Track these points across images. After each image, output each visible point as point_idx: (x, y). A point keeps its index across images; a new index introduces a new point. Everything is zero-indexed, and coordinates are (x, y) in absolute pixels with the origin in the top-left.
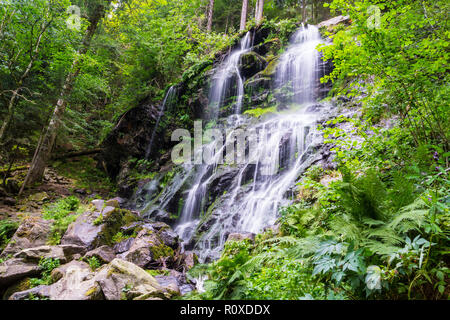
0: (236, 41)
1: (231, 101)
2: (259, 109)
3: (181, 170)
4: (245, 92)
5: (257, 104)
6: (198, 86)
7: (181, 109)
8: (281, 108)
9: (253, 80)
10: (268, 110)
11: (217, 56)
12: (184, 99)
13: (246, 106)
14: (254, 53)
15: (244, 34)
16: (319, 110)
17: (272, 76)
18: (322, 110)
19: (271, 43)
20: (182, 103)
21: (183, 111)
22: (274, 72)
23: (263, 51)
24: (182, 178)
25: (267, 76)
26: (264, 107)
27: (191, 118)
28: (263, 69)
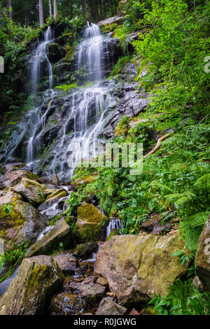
0: (40, 33)
1: (44, 80)
2: (65, 86)
3: (17, 129)
4: (54, 73)
5: (63, 81)
6: (17, 68)
7: (5, 85)
8: (80, 84)
9: (58, 65)
10: (72, 86)
11: (28, 45)
12: (7, 78)
13: (56, 83)
14: (57, 44)
15: (46, 28)
16: (107, 85)
17: (72, 62)
18: (110, 85)
19: (67, 36)
20: (6, 81)
21: (7, 88)
22: (73, 58)
23: (62, 42)
24: (20, 134)
25: (68, 62)
26: (68, 84)
27: (14, 92)
28: (64, 57)
